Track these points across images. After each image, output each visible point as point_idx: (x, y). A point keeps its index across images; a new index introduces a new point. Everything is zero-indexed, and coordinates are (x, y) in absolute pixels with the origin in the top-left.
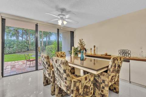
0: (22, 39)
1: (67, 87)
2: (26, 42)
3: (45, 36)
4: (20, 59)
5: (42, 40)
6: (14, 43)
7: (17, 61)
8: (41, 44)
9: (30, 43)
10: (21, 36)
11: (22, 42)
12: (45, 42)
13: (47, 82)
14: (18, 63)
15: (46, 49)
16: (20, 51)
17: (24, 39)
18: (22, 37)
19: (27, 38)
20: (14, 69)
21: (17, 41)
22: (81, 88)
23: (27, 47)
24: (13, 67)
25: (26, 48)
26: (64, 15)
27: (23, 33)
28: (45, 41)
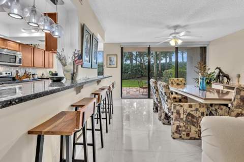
0: (136, 63)
1: (168, 109)
2: (140, 66)
3: (163, 57)
5: (160, 62)
6: (129, 68)
8: (158, 67)
9: (144, 67)
10: (134, 59)
11: (136, 66)
12: (163, 65)
13: (157, 108)
15: (164, 75)
17: (138, 62)
18: (136, 60)
19: (141, 61)
20: (129, 94)
21: (132, 65)
22: (183, 114)
23: (142, 72)
25: (140, 73)
26: (178, 33)
27: (137, 55)
28: (163, 63)
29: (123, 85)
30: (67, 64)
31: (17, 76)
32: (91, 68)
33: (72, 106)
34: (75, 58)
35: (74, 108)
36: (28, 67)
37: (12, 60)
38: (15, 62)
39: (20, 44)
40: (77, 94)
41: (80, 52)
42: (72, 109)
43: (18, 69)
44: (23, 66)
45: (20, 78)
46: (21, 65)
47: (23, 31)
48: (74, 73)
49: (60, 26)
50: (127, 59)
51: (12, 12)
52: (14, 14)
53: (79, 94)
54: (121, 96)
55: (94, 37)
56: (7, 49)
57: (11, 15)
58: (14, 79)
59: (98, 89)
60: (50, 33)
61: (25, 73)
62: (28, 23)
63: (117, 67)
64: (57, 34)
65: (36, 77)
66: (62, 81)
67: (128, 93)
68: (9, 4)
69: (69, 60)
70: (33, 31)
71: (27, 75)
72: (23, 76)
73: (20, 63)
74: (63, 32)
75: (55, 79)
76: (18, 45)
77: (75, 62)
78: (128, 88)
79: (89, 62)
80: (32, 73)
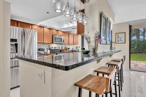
0: (144, 38)
4: (142, 60)
7: (139, 61)
10: (141, 34)
11: (144, 41)
14: (140, 63)
16: (142, 52)
21: (138, 41)
24: (136, 66)
29: (131, 59)
30: (91, 42)
31: (62, 49)
32: (106, 44)
33: (95, 71)
34: (96, 37)
35: (96, 73)
36: (66, 44)
37: (60, 41)
38: (61, 42)
39: (63, 32)
40: (97, 63)
41: (99, 33)
42: (95, 73)
43: (62, 45)
44: (64, 44)
45: (63, 50)
46: (64, 43)
47: (65, 24)
48: (95, 48)
49: (87, 17)
50: (134, 35)
51: (66, 14)
52: (67, 15)
53: (99, 63)
54: (130, 68)
55: (108, 20)
56: (58, 35)
57: (66, 16)
58: (61, 51)
59: (110, 60)
60: (81, 23)
61: (65, 48)
62: (72, 19)
63: (125, 43)
64: (85, 22)
65: (70, 50)
66: (89, 54)
67: (136, 65)
68: (66, 10)
69: (92, 39)
70: (70, 23)
71: (66, 49)
72: (65, 49)
73: (63, 42)
74: (89, 21)
75: (85, 52)
76: (62, 33)
77: (96, 40)
78: (135, 62)
79: (105, 40)
80: (68, 48)
